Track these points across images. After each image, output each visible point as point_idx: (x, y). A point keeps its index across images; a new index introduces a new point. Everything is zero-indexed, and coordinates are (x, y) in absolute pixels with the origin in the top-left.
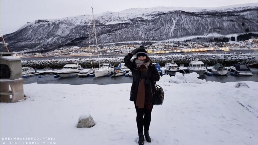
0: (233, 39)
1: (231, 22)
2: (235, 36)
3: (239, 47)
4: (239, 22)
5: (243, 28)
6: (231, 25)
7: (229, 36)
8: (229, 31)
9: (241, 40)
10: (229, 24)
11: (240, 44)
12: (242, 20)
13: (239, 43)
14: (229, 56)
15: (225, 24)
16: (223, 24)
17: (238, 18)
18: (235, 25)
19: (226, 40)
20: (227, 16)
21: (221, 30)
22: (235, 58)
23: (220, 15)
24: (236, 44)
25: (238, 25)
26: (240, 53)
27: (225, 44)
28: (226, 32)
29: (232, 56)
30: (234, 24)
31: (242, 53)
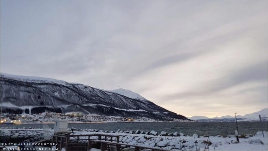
0: (27, 111)
1: (28, 93)
2: (30, 108)
3: (32, 120)
4: (35, 94)
5: (38, 101)
6: (28, 97)
7: (23, 108)
8: (24, 103)
9: (34, 113)
10: (26, 95)
11: (33, 118)
12: (39, 93)
13: (32, 116)
14: (17, 132)
15: (22, 94)
16: (19, 95)
17: (35, 90)
18: (31, 97)
19: (20, 112)
20: (25, 86)
21: (16, 101)
22: (23, 134)
23: (18, 84)
24: (29, 117)
25: (34, 97)
26: (29, 129)
27: (17, 116)
28: (21, 103)
29: (20, 132)
30: (30, 95)
31: (31, 128)
